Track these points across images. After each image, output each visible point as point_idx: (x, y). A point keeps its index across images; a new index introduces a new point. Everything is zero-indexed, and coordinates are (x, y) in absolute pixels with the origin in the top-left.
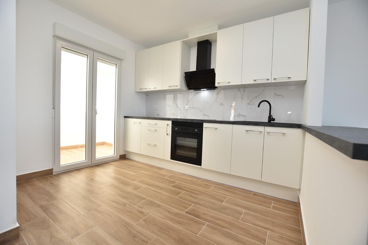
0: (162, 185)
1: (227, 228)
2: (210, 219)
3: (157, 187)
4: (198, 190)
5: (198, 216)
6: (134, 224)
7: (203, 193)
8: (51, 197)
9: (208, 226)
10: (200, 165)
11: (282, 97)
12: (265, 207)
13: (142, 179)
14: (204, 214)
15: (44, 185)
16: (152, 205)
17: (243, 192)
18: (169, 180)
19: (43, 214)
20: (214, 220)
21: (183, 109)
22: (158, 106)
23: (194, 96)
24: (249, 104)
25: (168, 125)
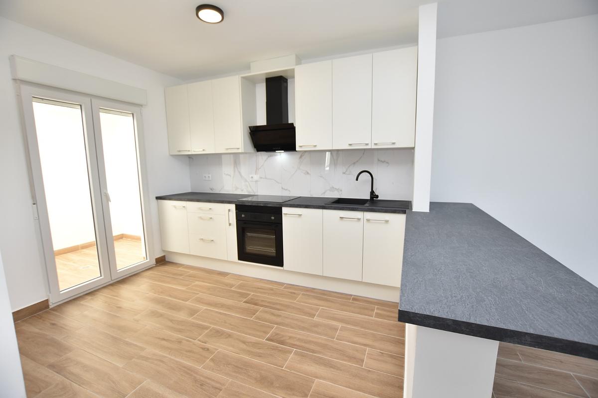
0: (229, 302)
1: (319, 352)
2: (298, 343)
3: (222, 306)
4: (281, 302)
5: (282, 343)
6: (199, 367)
7: (287, 306)
8: (61, 348)
9: (296, 353)
10: (282, 265)
11: (387, 164)
12: (366, 315)
13: (198, 296)
14: (290, 337)
15: (40, 329)
16: (220, 336)
17: (341, 298)
18: (239, 293)
19: (59, 378)
20: (303, 344)
21: (251, 179)
22: (210, 176)
23: (265, 161)
24: (344, 173)
25: (229, 210)
